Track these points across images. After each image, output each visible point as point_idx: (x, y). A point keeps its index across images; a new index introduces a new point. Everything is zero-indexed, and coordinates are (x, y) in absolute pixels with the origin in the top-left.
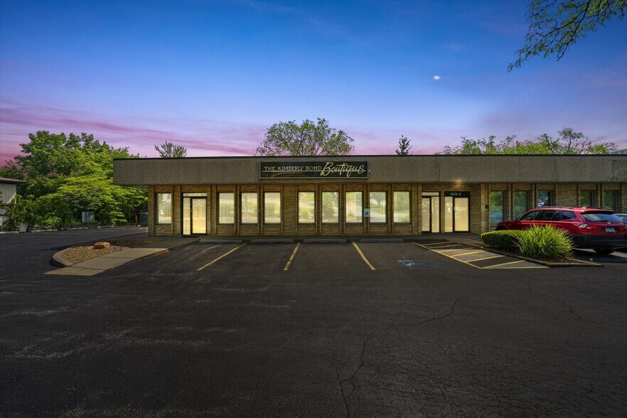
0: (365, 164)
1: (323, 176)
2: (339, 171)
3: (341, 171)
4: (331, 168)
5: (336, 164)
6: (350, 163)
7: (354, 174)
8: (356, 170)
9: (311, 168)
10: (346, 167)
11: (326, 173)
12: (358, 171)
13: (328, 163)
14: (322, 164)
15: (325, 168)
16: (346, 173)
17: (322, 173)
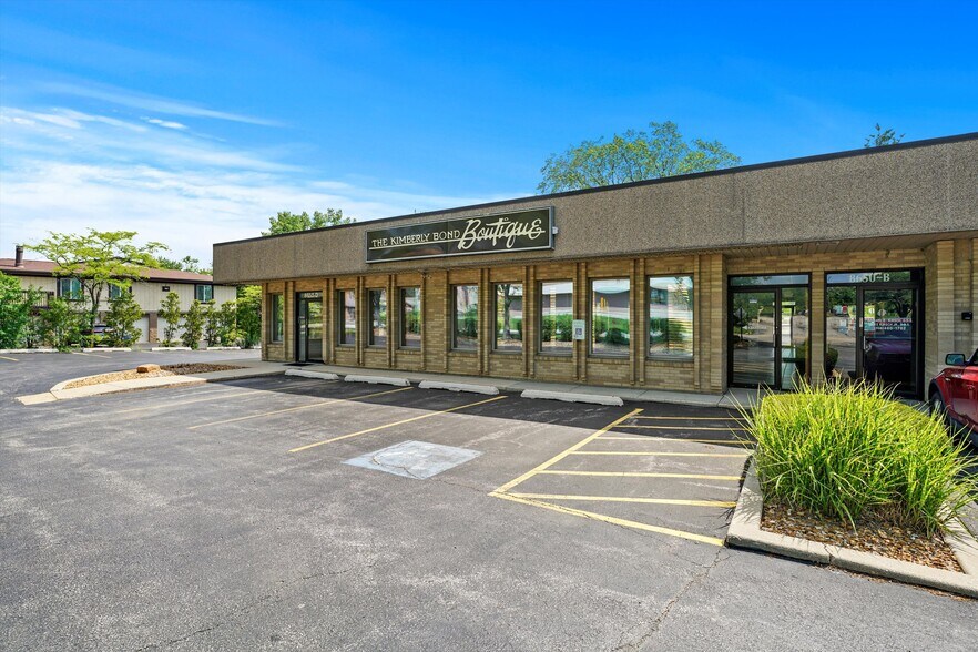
0: (544, 214)
1: (463, 250)
2: (490, 236)
3: (495, 236)
4: (477, 231)
5: (487, 222)
6: (513, 217)
7: (520, 241)
8: (524, 233)
9: (443, 236)
10: (505, 226)
11: (468, 242)
12: (530, 232)
13: (471, 222)
14: (461, 225)
15: (466, 233)
16: (505, 239)
17: (461, 245)
